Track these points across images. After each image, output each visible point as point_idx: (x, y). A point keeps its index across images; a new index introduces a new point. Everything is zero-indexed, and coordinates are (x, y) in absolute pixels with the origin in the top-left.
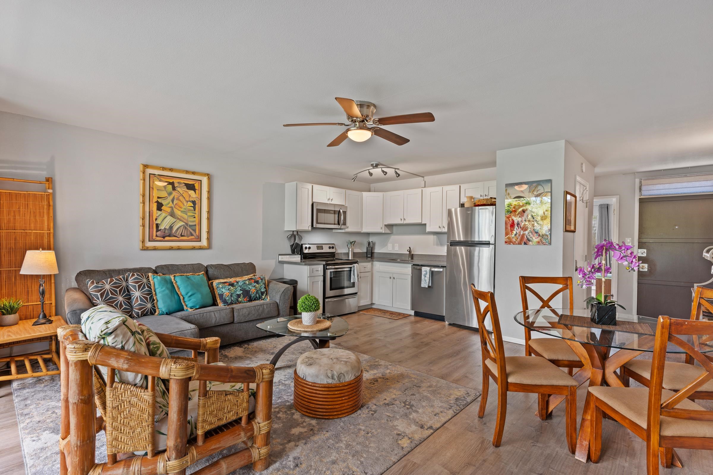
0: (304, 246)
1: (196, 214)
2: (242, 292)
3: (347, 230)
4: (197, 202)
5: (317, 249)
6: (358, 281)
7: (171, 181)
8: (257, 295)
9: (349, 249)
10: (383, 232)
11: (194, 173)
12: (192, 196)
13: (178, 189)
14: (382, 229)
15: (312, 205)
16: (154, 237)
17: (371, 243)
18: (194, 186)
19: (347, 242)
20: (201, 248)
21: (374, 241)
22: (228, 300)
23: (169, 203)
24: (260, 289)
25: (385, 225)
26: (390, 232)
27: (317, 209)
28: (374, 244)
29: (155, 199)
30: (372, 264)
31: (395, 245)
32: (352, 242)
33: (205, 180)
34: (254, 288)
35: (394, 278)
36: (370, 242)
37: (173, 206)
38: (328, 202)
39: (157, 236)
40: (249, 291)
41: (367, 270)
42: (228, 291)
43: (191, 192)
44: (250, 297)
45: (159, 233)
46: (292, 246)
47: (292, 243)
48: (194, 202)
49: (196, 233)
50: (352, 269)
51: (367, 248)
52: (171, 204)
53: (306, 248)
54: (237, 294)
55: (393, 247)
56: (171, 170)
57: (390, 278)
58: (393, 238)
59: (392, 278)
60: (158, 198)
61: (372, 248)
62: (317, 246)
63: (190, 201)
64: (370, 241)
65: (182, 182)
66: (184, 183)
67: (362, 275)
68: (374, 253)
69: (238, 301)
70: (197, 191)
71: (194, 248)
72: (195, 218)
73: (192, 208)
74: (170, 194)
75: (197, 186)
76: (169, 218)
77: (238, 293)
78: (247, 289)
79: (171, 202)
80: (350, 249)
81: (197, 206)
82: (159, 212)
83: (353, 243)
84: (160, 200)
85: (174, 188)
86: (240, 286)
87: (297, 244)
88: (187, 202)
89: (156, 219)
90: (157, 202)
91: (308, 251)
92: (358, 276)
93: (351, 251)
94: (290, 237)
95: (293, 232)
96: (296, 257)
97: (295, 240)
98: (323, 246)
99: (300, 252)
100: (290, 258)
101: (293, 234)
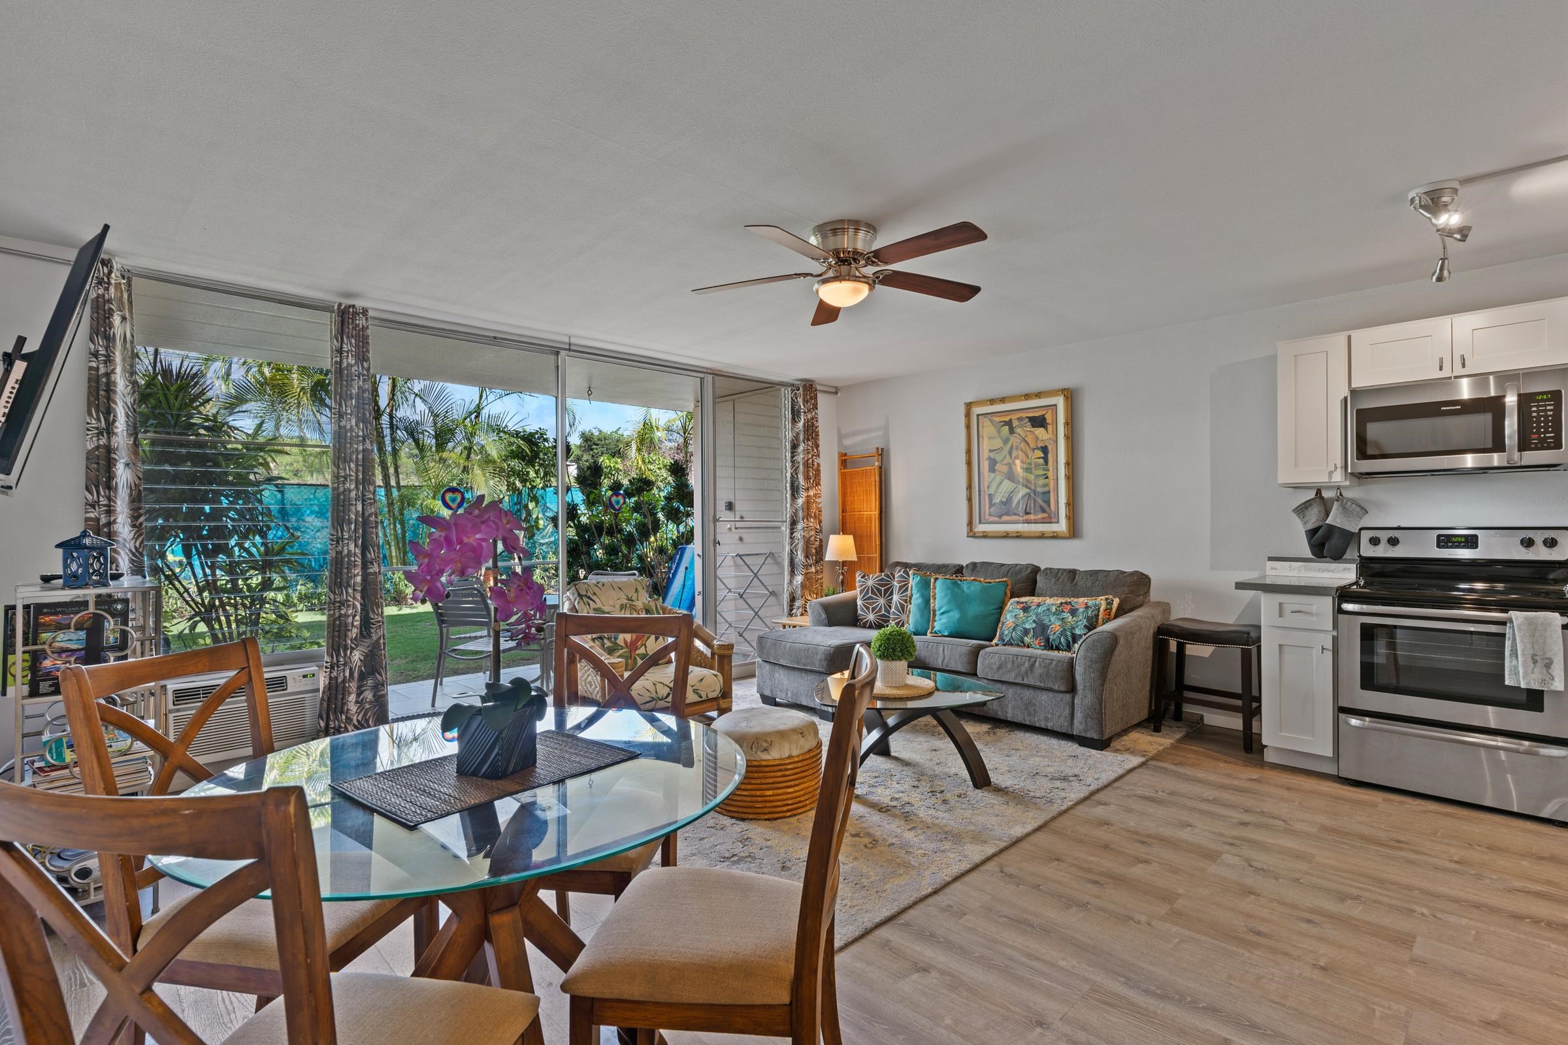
0: (1365, 536)
1: (1049, 470)
2: (1034, 625)
4: (1050, 449)
5: (1439, 546)
7: (1007, 419)
8: (1062, 640)
11: (1038, 395)
12: (1040, 438)
13: (1019, 430)
15: (1346, 400)
16: (987, 517)
18: (1045, 419)
20: (1055, 536)
22: (1007, 635)
23: (1005, 457)
24: (1073, 628)
27: (1358, 411)
29: (985, 454)
33: (1060, 401)
34: (1060, 623)
37: (1011, 461)
39: (990, 515)
40: (1049, 626)
42: (1013, 620)
43: (1040, 431)
44: (1047, 640)
45: (993, 509)
46: (1312, 533)
47: (1311, 526)
48: (1045, 450)
49: (1049, 506)
52: (1008, 460)
53: (1375, 541)
54: (1024, 628)
56: (1003, 400)
60: (991, 451)
62: (1439, 536)
63: (1037, 448)
65: (1024, 415)
66: (1027, 417)
69: (1023, 642)
70: (1050, 427)
71: (1042, 536)
72: (1047, 478)
73: (1042, 461)
74: (1006, 441)
75: (1049, 418)
76: (1006, 482)
77: (1027, 626)
78: (1046, 622)
79: (1008, 456)
81: (1050, 456)
82: (992, 475)
84: (992, 455)
85: (1012, 431)
86: (1037, 615)
87: (1331, 528)
88: (1034, 449)
89: (988, 487)
90: (989, 458)
91: (1388, 552)
94: (1306, 505)
95: (1319, 492)
96: (1332, 569)
97: (1327, 515)
98: (1476, 537)
99: (1351, 553)
100: (1306, 570)
101: (1317, 494)
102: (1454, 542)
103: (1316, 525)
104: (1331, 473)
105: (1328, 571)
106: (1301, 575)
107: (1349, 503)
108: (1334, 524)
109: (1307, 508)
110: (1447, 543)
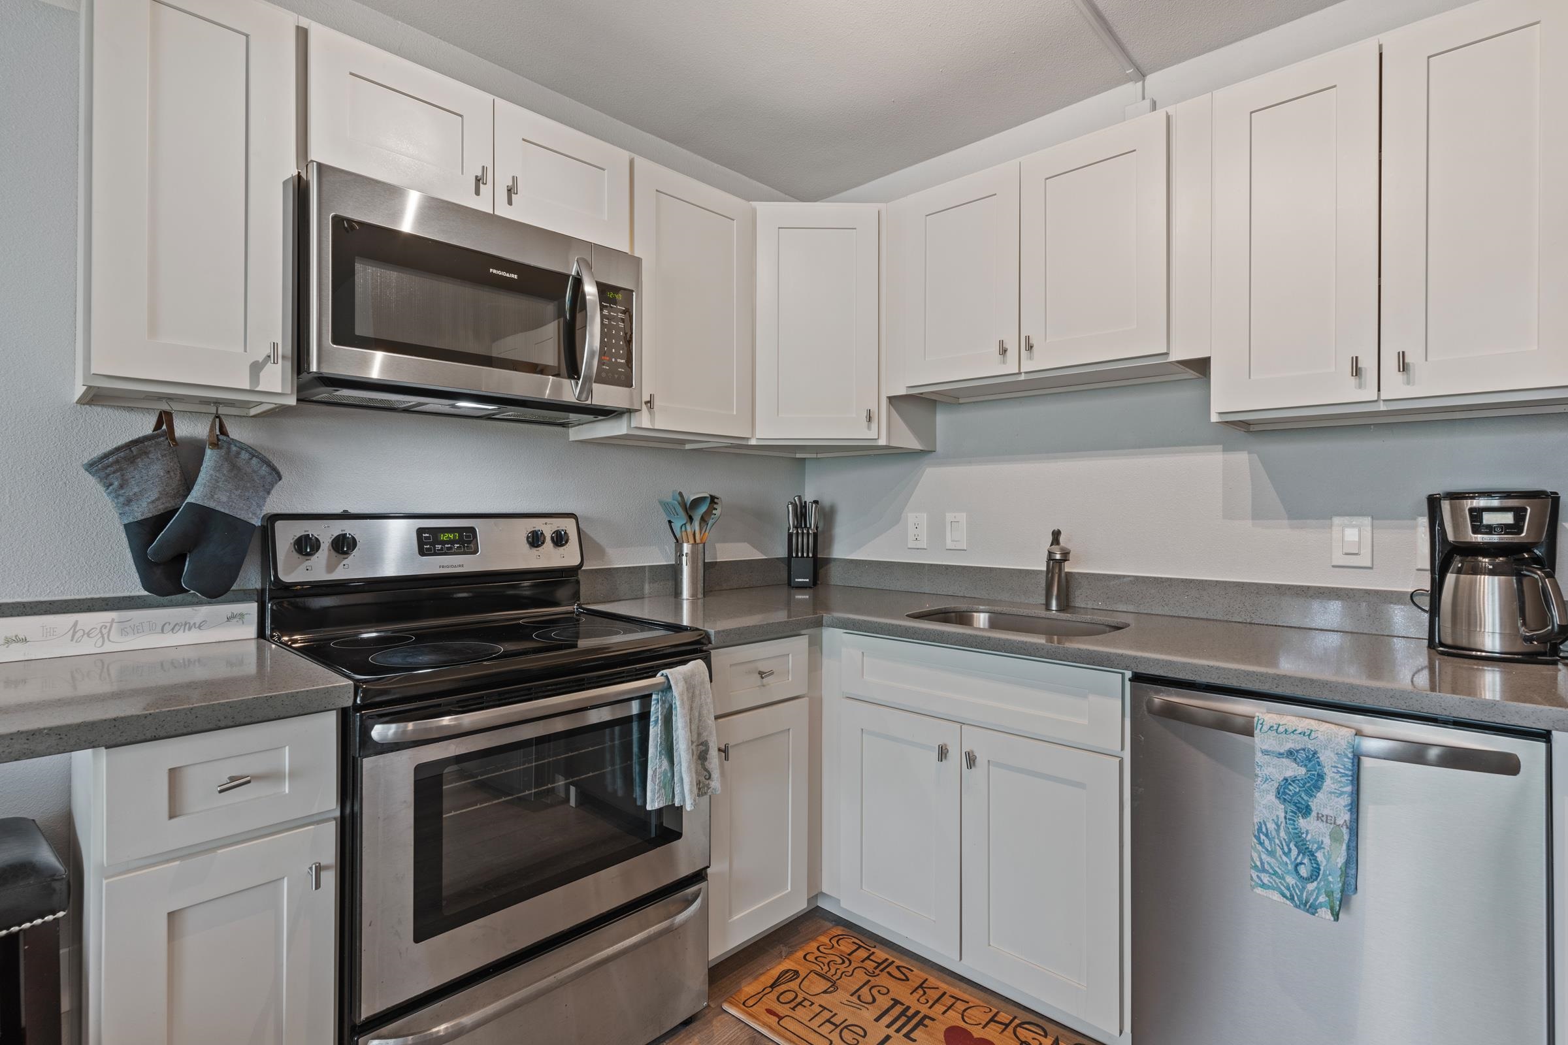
0: (286, 535)
3: (644, 420)
5: (422, 552)
6: (702, 788)
9: (679, 544)
10: (882, 442)
14: (874, 425)
15: (300, 190)
17: (812, 512)
19: (665, 505)
21: (826, 501)
25: (892, 400)
26: (920, 448)
27: (338, 221)
28: (828, 515)
30: (815, 645)
31: (949, 517)
32: (697, 502)
35: (971, 760)
36: (804, 506)
38: (482, 204)
41: (777, 688)
46: (145, 531)
47: (142, 510)
50: (656, 710)
51: (790, 536)
53: (306, 546)
55: (937, 530)
57: (943, 753)
58: (931, 474)
59: (954, 754)
61: (815, 535)
62: (420, 531)
64: (808, 498)
67: (742, 728)
68: (827, 561)
80: (686, 548)
83: (703, 509)
87: (204, 516)
91: (331, 568)
92: (701, 755)
93: (694, 553)
94: (133, 452)
95: (165, 419)
96: (198, 620)
97: (188, 484)
98: (472, 530)
99: (251, 577)
100: (123, 632)
101: (158, 426)
102: (443, 543)
103: (161, 508)
104: (256, 369)
105: (187, 626)
106: (109, 647)
107: (244, 455)
108: (211, 504)
109: (132, 460)
110: (433, 544)
